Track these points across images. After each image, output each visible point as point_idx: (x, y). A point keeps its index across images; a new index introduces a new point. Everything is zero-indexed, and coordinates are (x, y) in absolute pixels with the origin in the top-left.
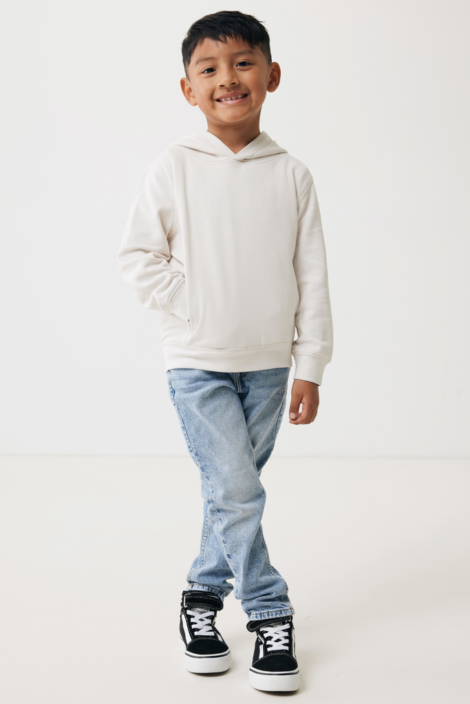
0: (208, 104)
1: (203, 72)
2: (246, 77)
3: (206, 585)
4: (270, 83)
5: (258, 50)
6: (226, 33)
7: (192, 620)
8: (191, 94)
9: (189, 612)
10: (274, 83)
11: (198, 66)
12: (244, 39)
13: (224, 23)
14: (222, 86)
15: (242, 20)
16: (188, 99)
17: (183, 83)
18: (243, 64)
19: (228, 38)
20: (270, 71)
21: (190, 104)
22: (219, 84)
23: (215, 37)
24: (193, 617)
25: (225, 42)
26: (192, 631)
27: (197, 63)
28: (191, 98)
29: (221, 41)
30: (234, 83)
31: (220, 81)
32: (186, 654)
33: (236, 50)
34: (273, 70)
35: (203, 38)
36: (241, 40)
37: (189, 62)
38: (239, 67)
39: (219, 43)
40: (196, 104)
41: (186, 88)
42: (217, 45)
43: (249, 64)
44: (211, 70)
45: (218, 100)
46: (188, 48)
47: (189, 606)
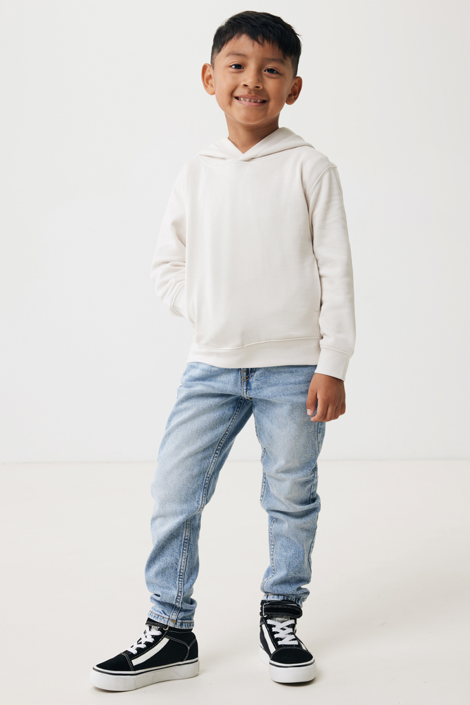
0: (226, 98)
1: (231, 66)
2: (271, 84)
3: (281, 595)
4: (290, 96)
5: (289, 62)
6: (265, 37)
7: (274, 629)
8: (210, 81)
9: (269, 622)
10: (293, 97)
11: (228, 58)
12: (280, 48)
13: (265, 25)
14: (246, 86)
15: (283, 28)
16: (206, 87)
17: (205, 68)
18: (271, 71)
19: (266, 42)
20: (293, 84)
21: (208, 91)
22: (243, 83)
23: (253, 36)
24: (275, 626)
25: (262, 44)
26: (275, 641)
27: (228, 55)
28: (209, 86)
29: (258, 42)
30: (257, 87)
31: (245, 80)
32: (271, 664)
33: (269, 55)
34: (295, 84)
35: (242, 33)
36: (277, 48)
37: (219, 51)
38: (267, 73)
39: (256, 43)
40: (214, 94)
41: (207, 74)
42: (253, 45)
43: (277, 73)
44: (239, 67)
45: (237, 98)
46: (222, 37)
47: (268, 615)
